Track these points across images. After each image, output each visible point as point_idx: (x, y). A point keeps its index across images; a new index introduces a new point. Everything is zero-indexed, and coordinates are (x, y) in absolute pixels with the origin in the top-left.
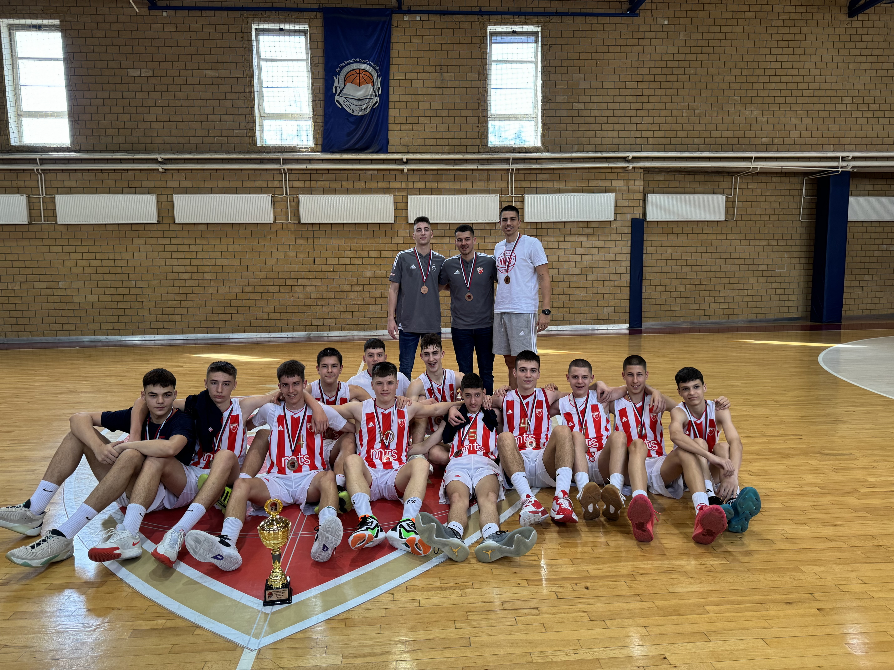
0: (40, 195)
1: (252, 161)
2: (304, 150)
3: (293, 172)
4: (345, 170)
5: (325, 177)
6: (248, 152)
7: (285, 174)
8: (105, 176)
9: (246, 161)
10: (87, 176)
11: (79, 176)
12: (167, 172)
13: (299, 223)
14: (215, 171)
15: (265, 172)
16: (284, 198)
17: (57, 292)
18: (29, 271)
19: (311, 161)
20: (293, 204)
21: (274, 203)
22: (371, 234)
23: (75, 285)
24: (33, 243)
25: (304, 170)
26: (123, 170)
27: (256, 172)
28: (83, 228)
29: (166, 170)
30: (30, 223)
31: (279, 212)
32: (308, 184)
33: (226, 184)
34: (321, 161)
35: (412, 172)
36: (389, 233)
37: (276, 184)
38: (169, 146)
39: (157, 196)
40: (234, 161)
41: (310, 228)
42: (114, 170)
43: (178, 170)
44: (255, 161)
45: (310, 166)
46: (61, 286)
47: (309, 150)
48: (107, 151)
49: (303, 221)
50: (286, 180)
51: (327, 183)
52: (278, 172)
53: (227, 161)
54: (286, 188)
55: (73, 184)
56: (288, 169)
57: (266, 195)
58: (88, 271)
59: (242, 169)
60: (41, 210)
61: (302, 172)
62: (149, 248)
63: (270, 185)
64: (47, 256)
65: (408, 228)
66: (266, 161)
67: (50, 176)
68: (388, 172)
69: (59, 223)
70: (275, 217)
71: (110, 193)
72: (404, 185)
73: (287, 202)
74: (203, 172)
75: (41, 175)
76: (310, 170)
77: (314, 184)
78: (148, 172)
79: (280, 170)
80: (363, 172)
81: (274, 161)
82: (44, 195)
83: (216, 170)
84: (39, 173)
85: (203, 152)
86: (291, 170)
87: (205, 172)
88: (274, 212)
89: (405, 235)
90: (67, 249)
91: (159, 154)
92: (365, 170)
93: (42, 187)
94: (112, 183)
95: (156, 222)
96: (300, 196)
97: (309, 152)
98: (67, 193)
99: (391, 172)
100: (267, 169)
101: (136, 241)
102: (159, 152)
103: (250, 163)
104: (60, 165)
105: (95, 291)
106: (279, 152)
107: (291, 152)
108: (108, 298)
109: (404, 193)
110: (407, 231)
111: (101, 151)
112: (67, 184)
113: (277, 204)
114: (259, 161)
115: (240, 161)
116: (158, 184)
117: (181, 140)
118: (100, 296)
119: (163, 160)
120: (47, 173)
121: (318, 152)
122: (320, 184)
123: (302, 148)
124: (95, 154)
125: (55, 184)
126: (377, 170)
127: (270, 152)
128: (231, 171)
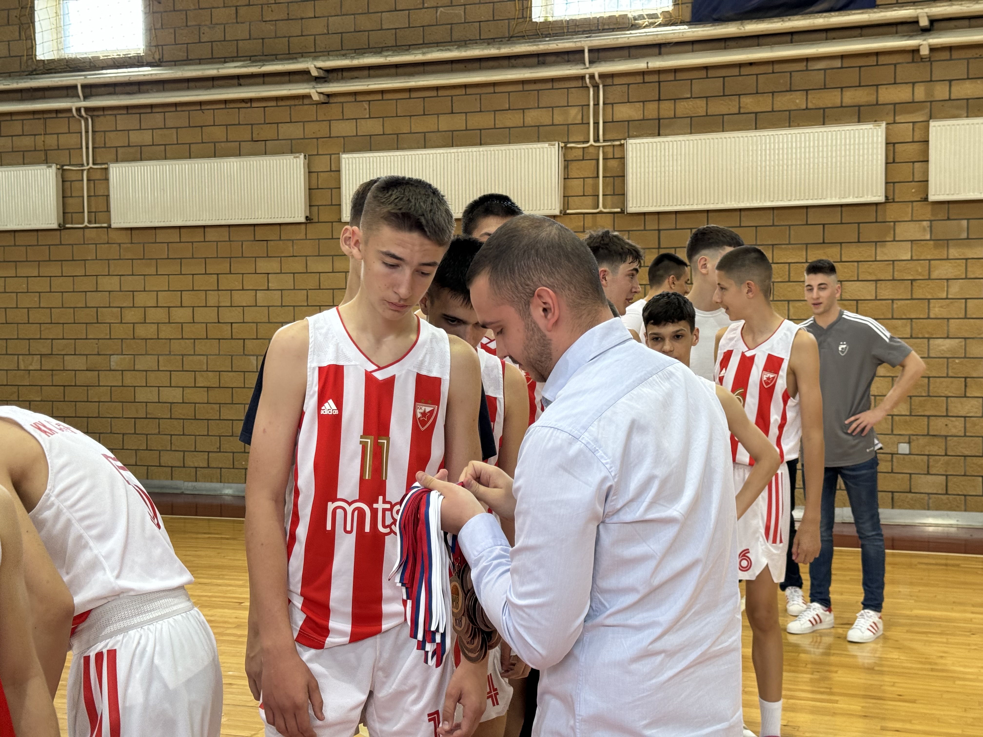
0: (82, 165)
1: (519, 61)
2: (646, 22)
3: (617, 81)
4: (751, 64)
5: (697, 87)
6: (511, 39)
7: (596, 87)
8: (207, 117)
9: (506, 62)
10: (173, 119)
11: (157, 119)
12: (332, 100)
13: (622, 212)
14: (434, 93)
15: (549, 86)
16: (591, 150)
17: (108, 379)
18: (56, 331)
19: (663, 50)
20: (613, 164)
21: (567, 164)
22: (816, 234)
23: (143, 363)
24: (68, 269)
25: (643, 73)
26: (243, 101)
27: (527, 87)
28: (161, 237)
29: (329, 95)
30: (62, 228)
31: (576, 186)
32: (651, 110)
33: (458, 122)
34: (689, 47)
35: (945, 55)
36: (869, 232)
37: (574, 114)
38: (338, 37)
39: (309, 158)
40: (477, 65)
41: (652, 224)
42: (226, 102)
43: (355, 94)
44: (525, 61)
45: (657, 63)
46: (113, 366)
47: (660, 21)
48: (212, 60)
49: (633, 206)
50: (596, 104)
51: (702, 103)
52: (579, 84)
53: (461, 66)
54: (596, 123)
55: (146, 137)
56: (602, 76)
57: (546, 145)
58: (166, 332)
59: (494, 84)
60: (83, 197)
61: (639, 79)
62: (287, 281)
63: (558, 119)
64: (94, 299)
65: (929, 216)
66: (553, 58)
67: (104, 122)
68: (872, 60)
69: (113, 226)
70: (566, 198)
71: (215, 155)
72: (920, 93)
73: (598, 160)
74: (407, 95)
75: (86, 120)
76: (659, 72)
77: (667, 109)
78: (292, 102)
79: (583, 78)
80: (802, 66)
81: (571, 57)
82: (91, 165)
83: (437, 88)
84: (82, 117)
85: (408, 48)
86: (612, 75)
87: (414, 95)
88: (565, 188)
89: (918, 236)
90: (130, 283)
91: (315, 58)
92: (807, 59)
93: (87, 148)
94: (219, 133)
95: (303, 220)
96: (631, 141)
97: (660, 25)
98: (134, 160)
99: (883, 60)
100: (553, 80)
101: (264, 266)
102: (315, 54)
103: (514, 67)
104: (122, 97)
105: (177, 378)
106: (584, 32)
107: (613, 30)
108: (200, 396)
109: (919, 117)
110: (925, 223)
111: (200, 61)
112: (136, 138)
113: (573, 166)
114: (535, 60)
115: (491, 63)
116: (312, 129)
117: (365, 23)
118: (187, 391)
119: (322, 74)
120: (98, 116)
121: (682, 23)
122: (684, 108)
123: (641, 17)
124: (187, 68)
125: (114, 140)
126: (843, 57)
127: (563, 34)
128: (469, 91)
